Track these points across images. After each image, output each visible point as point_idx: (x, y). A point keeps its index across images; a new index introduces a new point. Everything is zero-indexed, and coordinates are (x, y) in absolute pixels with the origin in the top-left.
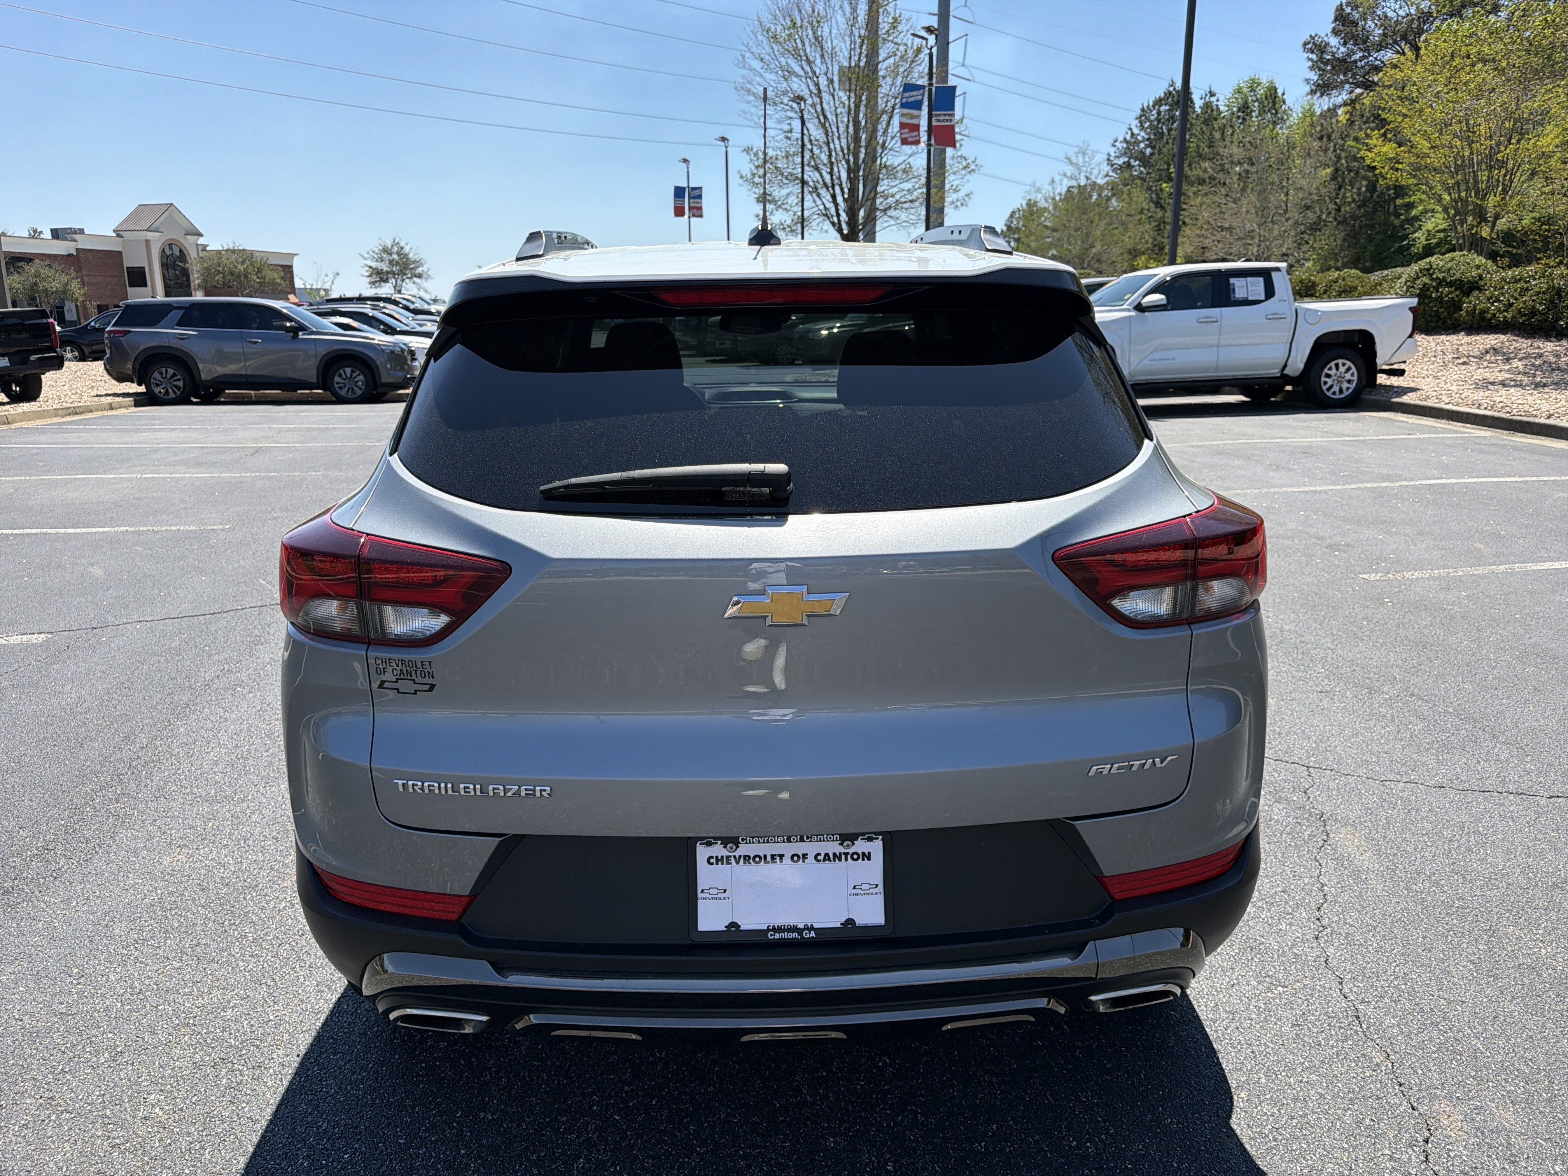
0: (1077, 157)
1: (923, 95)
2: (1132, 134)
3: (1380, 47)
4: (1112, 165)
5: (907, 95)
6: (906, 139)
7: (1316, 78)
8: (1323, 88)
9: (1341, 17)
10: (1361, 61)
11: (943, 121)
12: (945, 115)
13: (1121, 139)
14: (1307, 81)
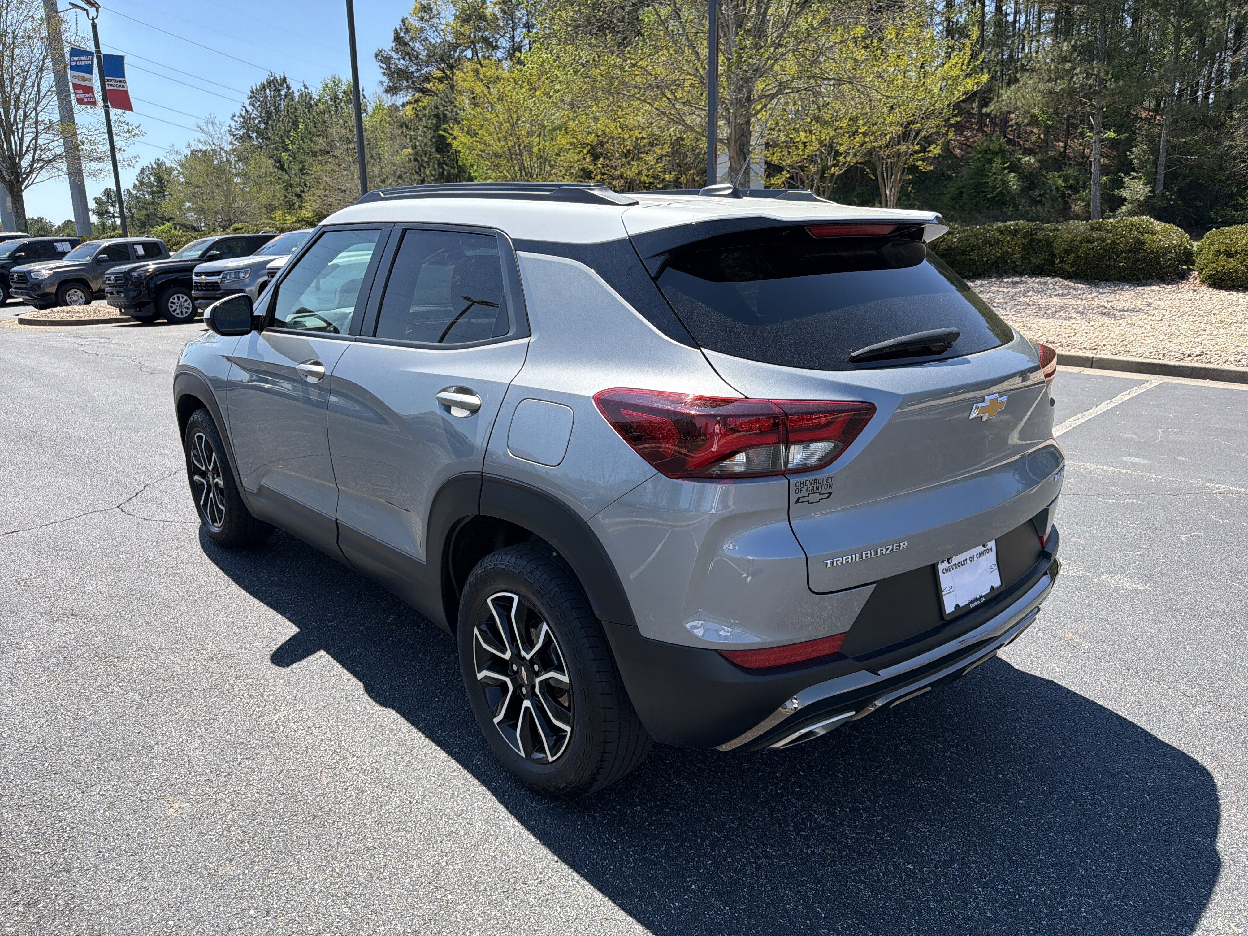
0: (207, 126)
1: (92, 60)
2: (247, 111)
3: (427, 63)
4: (234, 135)
5: (76, 58)
6: (82, 99)
7: (387, 81)
8: (393, 90)
9: (398, 39)
10: (417, 72)
11: (116, 86)
12: (117, 81)
13: (238, 114)
14: (382, 83)
